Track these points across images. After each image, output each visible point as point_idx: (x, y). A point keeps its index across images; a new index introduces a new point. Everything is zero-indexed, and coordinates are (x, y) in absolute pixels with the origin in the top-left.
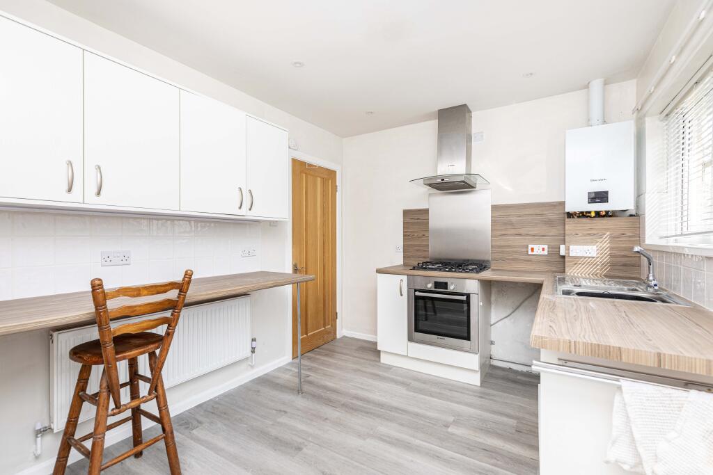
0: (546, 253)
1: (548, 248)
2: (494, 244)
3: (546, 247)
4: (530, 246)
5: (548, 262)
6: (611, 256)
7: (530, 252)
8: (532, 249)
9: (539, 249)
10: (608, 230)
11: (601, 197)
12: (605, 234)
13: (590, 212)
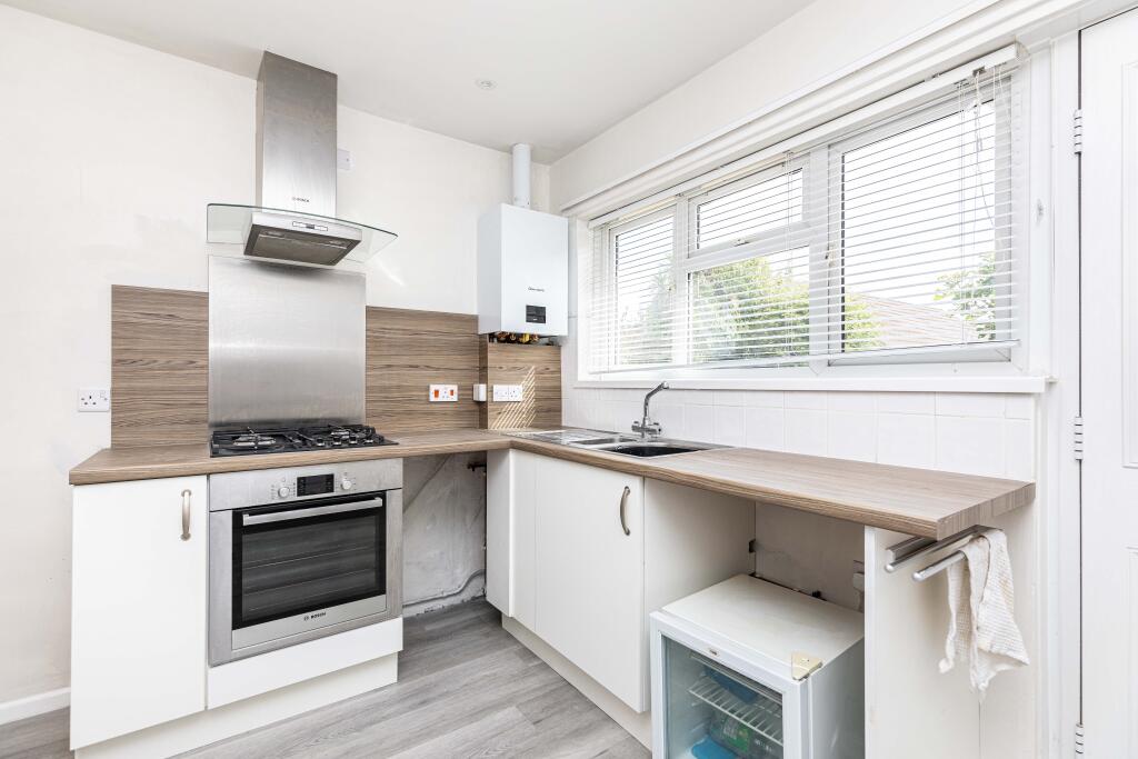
0: (455, 398)
1: (459, 389)
2: (369, 385)
3: (455, 388)
4: (433, 388)
5: (458, 414)
6: (537, 399)
7: (432, 399)
8: (437, 393)
9: (446, 392)
10: (532, 362)
11: (536, 314)
12: (529, 368)
13: (522, 335)
